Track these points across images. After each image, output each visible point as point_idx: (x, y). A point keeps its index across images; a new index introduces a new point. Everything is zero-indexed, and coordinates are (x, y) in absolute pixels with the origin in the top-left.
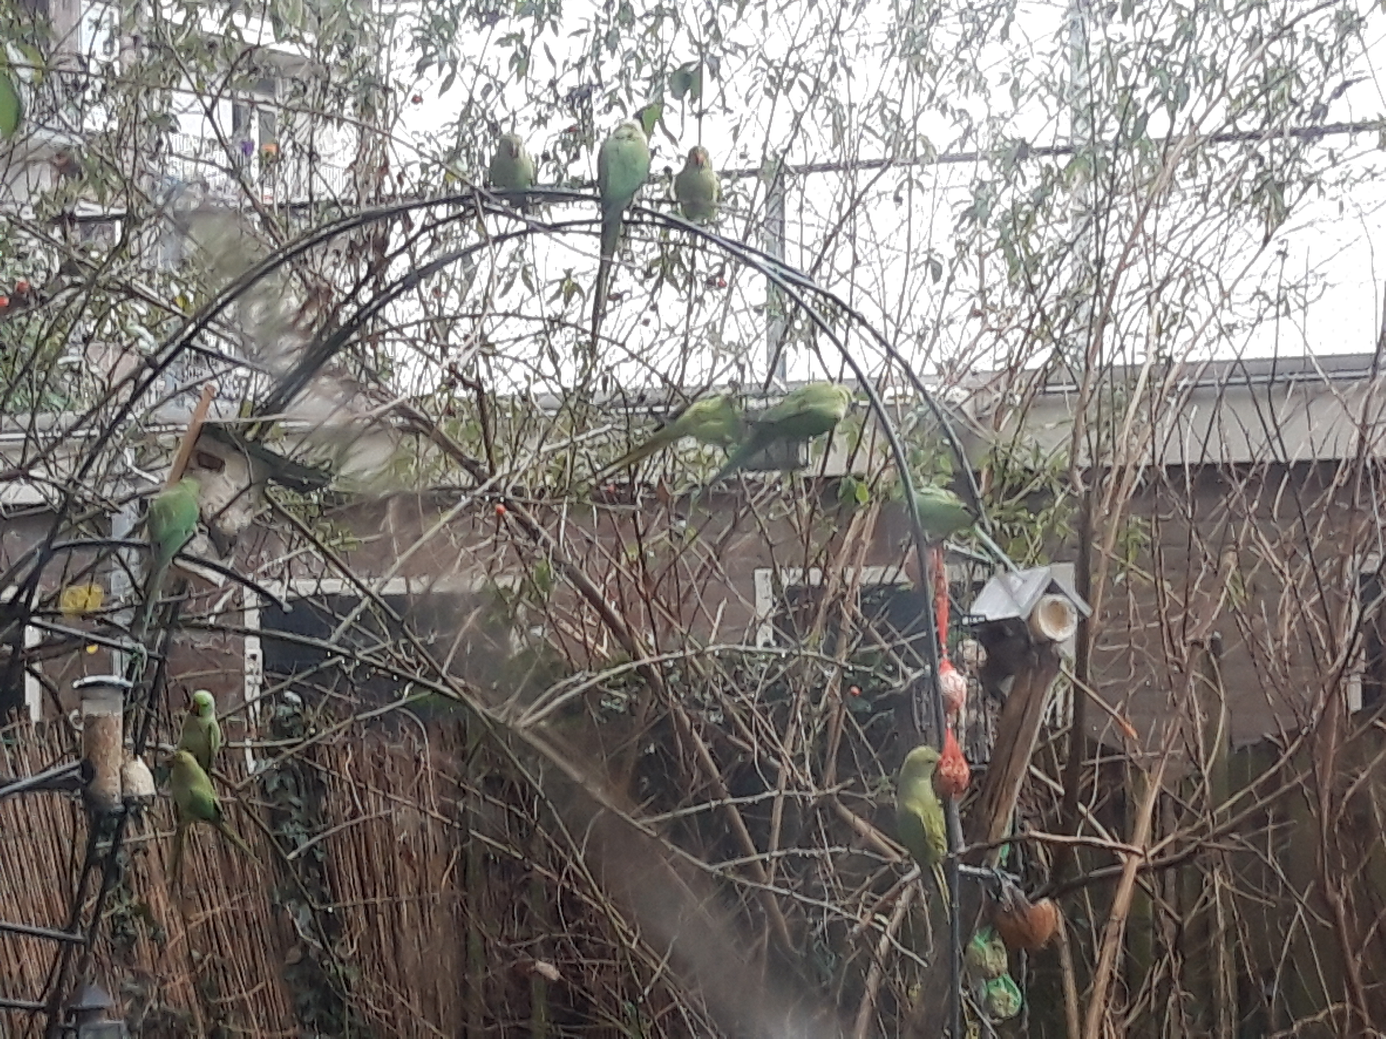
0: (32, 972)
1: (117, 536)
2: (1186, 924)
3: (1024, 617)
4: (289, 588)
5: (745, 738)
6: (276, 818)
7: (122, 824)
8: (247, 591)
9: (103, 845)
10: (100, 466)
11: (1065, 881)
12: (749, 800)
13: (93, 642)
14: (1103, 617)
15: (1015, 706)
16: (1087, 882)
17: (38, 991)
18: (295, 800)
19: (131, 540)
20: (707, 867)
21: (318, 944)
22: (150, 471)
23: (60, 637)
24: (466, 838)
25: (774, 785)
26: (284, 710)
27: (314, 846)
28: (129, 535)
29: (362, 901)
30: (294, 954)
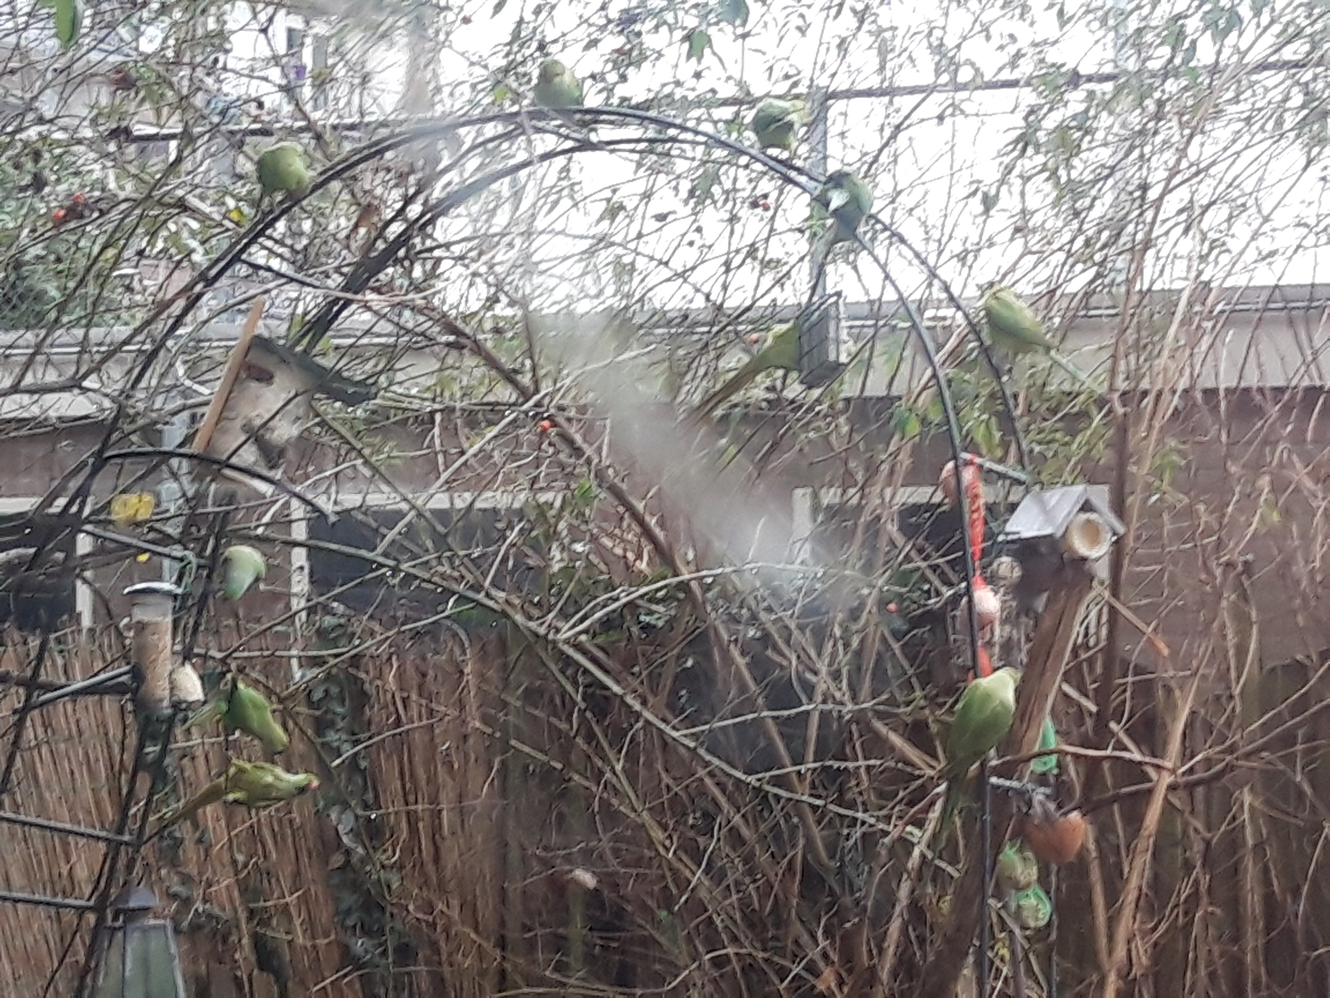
0: (82, 873)
1: (169, 445)
2: (1214, 841)
3: (1059, 534)
4: (336, 503)
5: (782, 655)
6: (322, 726)
7: (170, 728)
8: (295, 503)
9: (152, 749)
10: (151, 379)
11: (1095, 798)
12: (786, 713)
13: (145, 551)
14: (1138, 538)
15: (1047, 623)
16: (1116, 799)
17: (87, 891)
18: (340, 710)
19: (182, 451)
20: (743, 777)
21: (360, 850)
22: (202, 383)
23: (112, 546)
24: (506, 748)
25: (811, 700)
26: (329, 621)
27: (356, 754)
28: (181, 445)
29: (403, 808)
30: (337, 860)
